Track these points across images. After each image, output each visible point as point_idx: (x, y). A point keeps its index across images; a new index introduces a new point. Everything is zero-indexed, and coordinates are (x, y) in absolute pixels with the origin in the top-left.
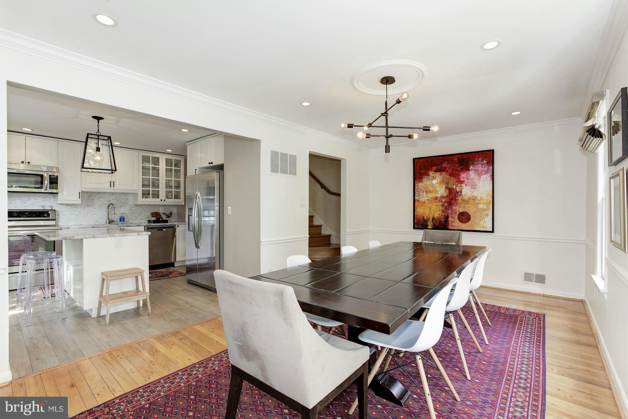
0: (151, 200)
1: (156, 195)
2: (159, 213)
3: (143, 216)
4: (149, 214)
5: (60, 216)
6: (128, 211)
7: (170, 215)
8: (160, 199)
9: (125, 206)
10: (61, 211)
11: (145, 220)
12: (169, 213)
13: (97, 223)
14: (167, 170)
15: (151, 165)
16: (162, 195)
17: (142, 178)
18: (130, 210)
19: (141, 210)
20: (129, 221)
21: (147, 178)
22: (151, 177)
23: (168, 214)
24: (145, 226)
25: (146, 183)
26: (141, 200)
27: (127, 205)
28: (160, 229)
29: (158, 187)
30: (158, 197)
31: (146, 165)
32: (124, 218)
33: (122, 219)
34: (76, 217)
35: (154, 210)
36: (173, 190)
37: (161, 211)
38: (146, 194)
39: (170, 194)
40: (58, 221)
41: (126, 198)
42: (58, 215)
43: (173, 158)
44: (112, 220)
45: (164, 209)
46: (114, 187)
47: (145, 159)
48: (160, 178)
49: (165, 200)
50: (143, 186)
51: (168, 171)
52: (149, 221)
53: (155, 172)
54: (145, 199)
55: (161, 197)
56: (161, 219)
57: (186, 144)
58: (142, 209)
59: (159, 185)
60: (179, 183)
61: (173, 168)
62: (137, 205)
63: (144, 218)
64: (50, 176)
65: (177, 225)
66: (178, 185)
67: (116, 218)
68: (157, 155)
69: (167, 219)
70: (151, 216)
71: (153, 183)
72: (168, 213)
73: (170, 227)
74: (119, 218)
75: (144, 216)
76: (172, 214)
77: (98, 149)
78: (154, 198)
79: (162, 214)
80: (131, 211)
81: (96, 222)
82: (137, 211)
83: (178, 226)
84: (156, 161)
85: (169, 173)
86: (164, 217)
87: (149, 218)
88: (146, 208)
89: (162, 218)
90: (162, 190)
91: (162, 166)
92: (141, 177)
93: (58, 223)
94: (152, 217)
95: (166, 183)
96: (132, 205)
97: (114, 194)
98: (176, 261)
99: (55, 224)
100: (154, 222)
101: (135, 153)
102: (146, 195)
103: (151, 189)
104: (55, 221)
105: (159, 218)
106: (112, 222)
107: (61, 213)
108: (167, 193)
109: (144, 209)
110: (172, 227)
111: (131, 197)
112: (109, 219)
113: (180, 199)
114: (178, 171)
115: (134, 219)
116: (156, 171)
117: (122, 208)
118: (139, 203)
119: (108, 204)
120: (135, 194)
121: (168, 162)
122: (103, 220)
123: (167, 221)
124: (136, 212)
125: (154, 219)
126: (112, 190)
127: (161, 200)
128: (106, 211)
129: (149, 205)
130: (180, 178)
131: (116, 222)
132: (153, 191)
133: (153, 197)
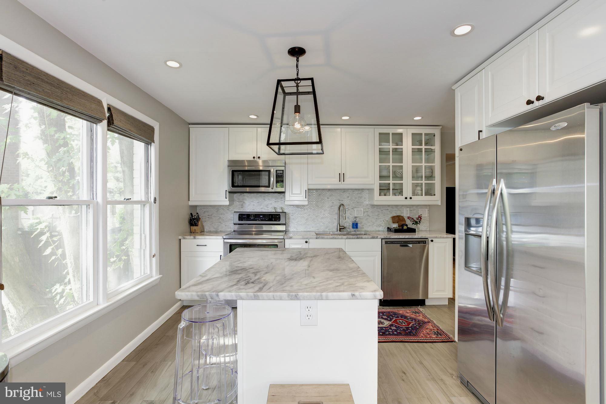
0: (391, 199)
1: (399, 191)
2: (402, 217)
3: (381, 221)
4: (388, 217)
5: (290, 220)
6: (363, 214)
7: (417, 222)
8: (404, 196)
9: (359, 208)
10: (292, 214)
11: (384, 227)
12: (417, 217)
13: (327, 230)
14: (414, 151)
15: (391, 146)
16: (407, 190)
17: (380, 166)
18: (364, 212)
19: (379, 213)
20: (363, 228)
21: (385, 166)
22: (391, 164)
23: (415, 219)
24: (382, 239)
25: (385, 173)
26: (379, 199)
27: (360, 205)
28: (404, 244)
29: (401, 178)
30: (401, 193)
31: (385, 146)
32: (357, 224)
33: (355, 225)
34: (305, 221)
35: (396, 213)
36: (424, 182)
37: (405, 214)
38: (384, 190)
39: (419, 188)
40: (289, 226)
41: (361, 196)
42: (289, 219)
43: (423, 131)
44: (343, 226)
45: (410, 211)
46: (344, 181)
47: (384, 138)
48: (404, 164)
49: (411, 198)
50: (381, 177)
51: (416, 152)
52: (389, 229)
53: (397, 157)
54: (383, 198)
55: (405, 194)
56: (405, 227)
57: (453, 88)
58: (380, 211)
59: (402, 175)
60: (432, 170)
61: (423, 147)
62: (373, 206)
63: (383, 225)
64: (276, 171)
65: (430, 239)
66: (430, 174)
67: (348, 223)
68: (400, 131)
69: (413, 227)
70: (391, 221)
71: (394, 173)
72: (415, 217)
73: (419, 242)
74: (351, 224)
75: (383, 222)
76: (421, 219)
77: (297, 109)
78: (396, 195)
79: (406, 219)
80: (365, 214)
81: (326, 228)
82: (374, 214)
83: (432, 241)
84: (399, 138)
85: (418, 157)
86: (410, 225)
87: (389, 224)
88: (385, 209)
89: (407, 225)
90: (407, 183)
91: (407, 146)
92: (378, 164)
93: (289, 228)
94: (394, 223)
95: (412, 171)
96: (368, 205)
97: (345, 190)
98: (427, 298)
99: (285, 230)
100: (396, 231)
101: (370, 130)
102: (386, 191)
103: (391, 182)
104: (285, 226)
105: (402, 226)
106: (344, 228)
107: (292, 215)
108: (415, 186)
109: (382, 211)
110: (423, 241)
111: (366, 195)
112: (339, 224)
113: (435, 195)
114: (429, 152)
115: (370, 226)
116: (398, 153)
117: (355, 209)
118: (375, 203)
119: (339, 204)
120: (371, 190)
121: (417, 139)
122: (333, 226)
123: (413, 231)
124: (372, 215)
125: (395, 226)
126: (342, 186)
127: (406, 198)
128: (337, 213)
129: (389, 206)
130: (433, 161)
131: (348, 228)
132: (394, 184)
133: (394, 194)
